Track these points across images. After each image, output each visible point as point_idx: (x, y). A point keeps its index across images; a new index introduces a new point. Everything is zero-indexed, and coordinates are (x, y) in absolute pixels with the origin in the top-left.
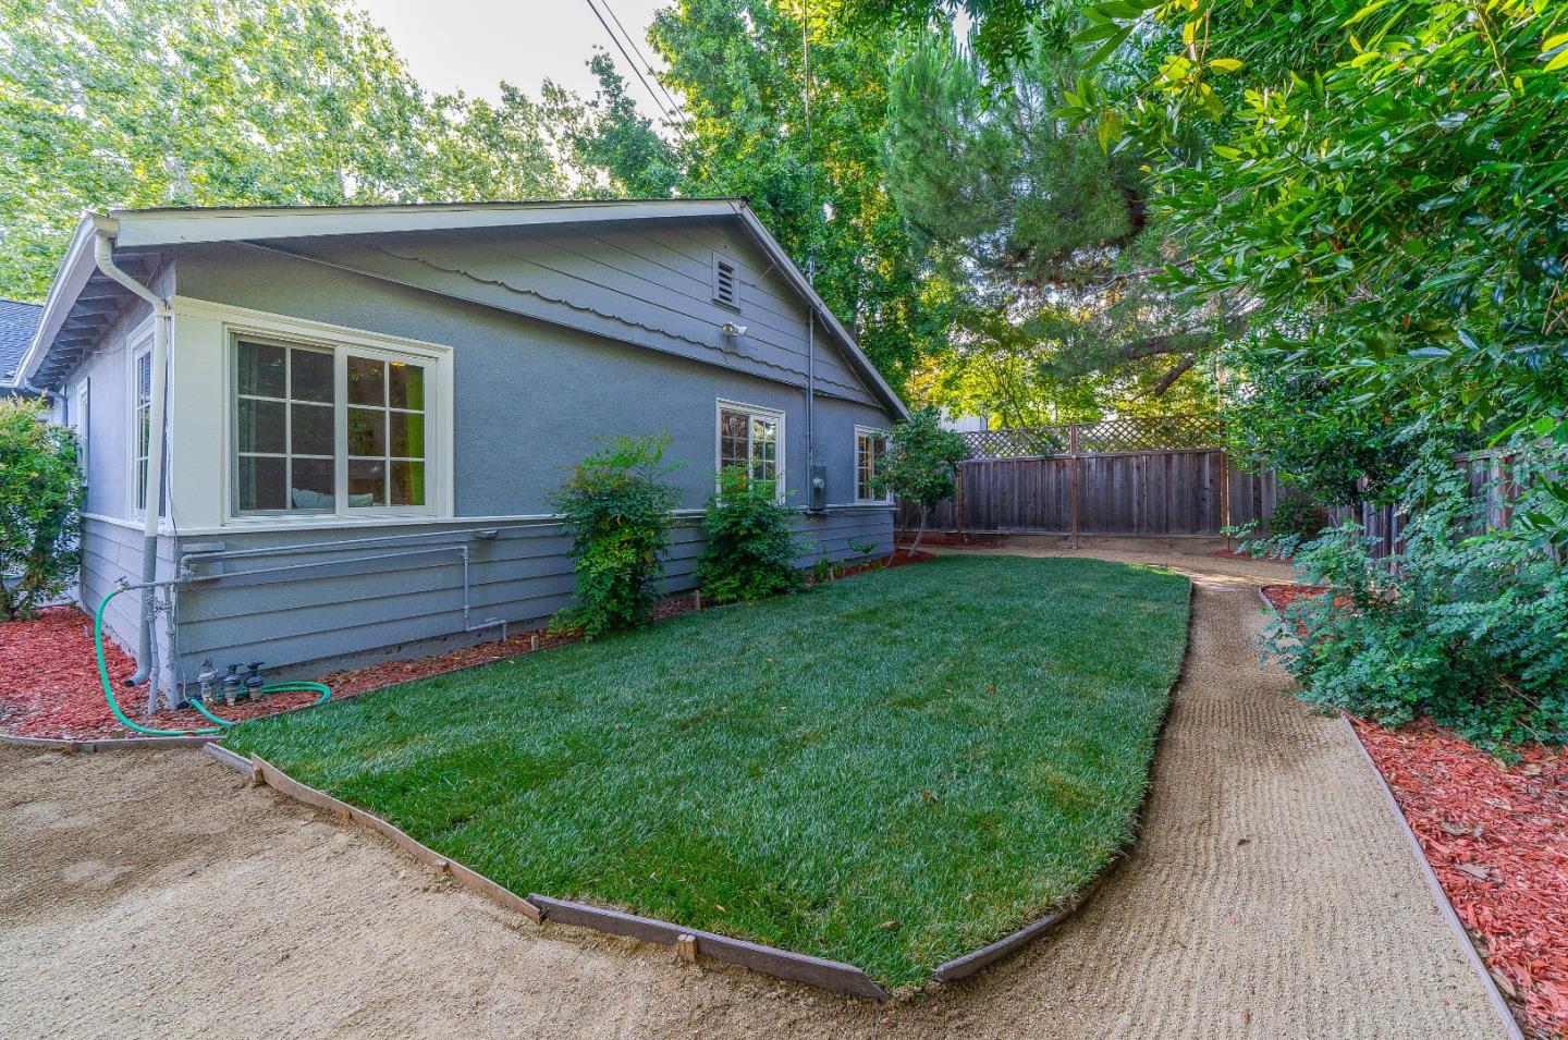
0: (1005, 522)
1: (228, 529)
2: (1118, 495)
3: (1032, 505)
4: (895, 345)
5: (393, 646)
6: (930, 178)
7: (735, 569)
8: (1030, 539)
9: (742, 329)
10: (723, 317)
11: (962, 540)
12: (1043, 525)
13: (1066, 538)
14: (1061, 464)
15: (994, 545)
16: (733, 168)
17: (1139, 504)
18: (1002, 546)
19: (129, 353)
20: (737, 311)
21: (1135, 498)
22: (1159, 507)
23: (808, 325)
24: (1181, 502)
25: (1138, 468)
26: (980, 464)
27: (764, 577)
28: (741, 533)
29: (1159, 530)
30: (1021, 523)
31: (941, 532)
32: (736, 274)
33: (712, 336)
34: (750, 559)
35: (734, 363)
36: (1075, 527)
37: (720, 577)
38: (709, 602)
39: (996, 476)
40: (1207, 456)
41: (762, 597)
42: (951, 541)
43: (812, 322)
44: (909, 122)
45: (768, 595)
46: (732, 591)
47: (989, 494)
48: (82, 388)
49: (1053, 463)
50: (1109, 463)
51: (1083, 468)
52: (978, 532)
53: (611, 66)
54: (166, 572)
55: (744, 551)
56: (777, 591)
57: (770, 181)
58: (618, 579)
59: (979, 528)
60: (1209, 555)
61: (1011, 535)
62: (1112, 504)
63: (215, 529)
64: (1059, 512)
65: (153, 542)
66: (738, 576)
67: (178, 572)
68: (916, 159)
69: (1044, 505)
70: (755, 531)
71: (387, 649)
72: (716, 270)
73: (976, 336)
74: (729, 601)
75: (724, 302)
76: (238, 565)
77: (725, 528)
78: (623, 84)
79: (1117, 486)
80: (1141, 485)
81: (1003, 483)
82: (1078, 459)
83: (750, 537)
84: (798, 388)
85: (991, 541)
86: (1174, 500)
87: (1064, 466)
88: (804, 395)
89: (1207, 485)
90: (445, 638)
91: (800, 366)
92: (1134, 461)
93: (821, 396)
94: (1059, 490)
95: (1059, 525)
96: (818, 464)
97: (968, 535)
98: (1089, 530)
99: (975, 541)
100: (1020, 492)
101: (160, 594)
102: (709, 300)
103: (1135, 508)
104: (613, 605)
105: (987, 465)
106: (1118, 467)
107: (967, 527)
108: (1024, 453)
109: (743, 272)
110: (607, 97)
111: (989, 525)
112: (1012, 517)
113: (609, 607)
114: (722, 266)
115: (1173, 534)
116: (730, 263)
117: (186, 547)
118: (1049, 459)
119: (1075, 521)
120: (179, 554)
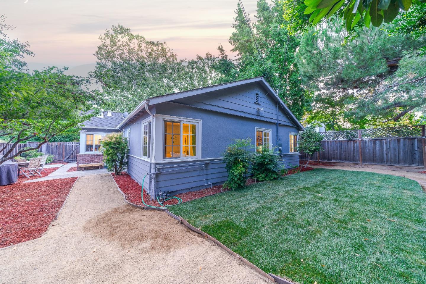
0: (334, 159)
1: (163, 162)
2: (378, 152)
3: (344, 154)
4: (298, 109)
5: (190, 188)
6: (314, 63)
7: (263, 172)
8: (344, 164)
9: (262, 109)
10: (257, 107)
11: (319, 164)
12: (348, 160)
13: (357, 164)
14: (355, 142)
15: (332, 166)
16: (254, 68)
17: (386, 154)
18: (334, 166)
19: (142, 124)
20: (260, 105)
21: (385, 153)
22: (395, 156)
23: (277, 107)
24: (404, 155)
25: (386, 143)
26: (325, 141)
27: (271, 175)
28: (266, 163)
29: (396, 163)
30: (340, 159)
31: (313, 161)
32: (260, 95)
33: (254, 112)
34: (268, 170)
35: (259, 118)
36: (361, 161)
37: (259, 174)
38: (258, 181)
39: (331, 145)
40: (416, 140)
41: (271, 180)
42: (317, 164)
43: (278, 105)
44: (308, 49)
45: (273, 180)
46: (263, 178)
47: (329, 150)
48: (129, 129)
49: (352, 142)
50: (374, 142)
51: (363, 143)
52: (325, 161)
53: (222, 48)
54: (153, 171)
55: (266, 168)
56: (275, 179)
57: (264, 70)
58: (240, 175)
59: (325, 160)
60: (419, 172)
61: (337, 162)
62: (376, 154)
63: (161, 162)
64: (354, 156)
65: (151, 164)
66: (264, 174)
67: (155, 171)
68: (310, 59)
69: (348, 154)
70: (269, 162)
71: (189, 189)
72: (255, 95)
73: (322, 105)
74: (263, 181)
75: (257, 103)
76: (165, 169)
77: (261, 162)
78: (225, 52)
79: (377, 149)
80: (387, 149)
81: (333, 147)
82: (361, 140)
83: (268, 164)
84: (274, 123)
85: (331, 164)
86: (402, 153)
87: (356, 142)
88: (276, 125)
89: (416, 149)
90: (199, 187)
91: (275, 117)
92: (384, 141)
93: (281, 125)
94: (354, 149)
95: (354, 160)
96: (280, 143)
97: (321, 162)
98: (366, 162)
99: (323, 164)
100: (340, 150)
101: (152, 175)
102: (253, 103)
103: (385, 156)
104: (239, 182)
105: (328, 142)
106: (378, 143)
107: (321, 159)
108: (341, 138)
109: (261, 95)
110: (221, 55)
111: (329, 160)
112: (337, 157)
113: (238, 182)
114: (256, 94)
115: (401, 165)
116: (258, 93)
117: (157, 166)
118: (350, 140)
119: (360, 159)
120: (156, 167)
